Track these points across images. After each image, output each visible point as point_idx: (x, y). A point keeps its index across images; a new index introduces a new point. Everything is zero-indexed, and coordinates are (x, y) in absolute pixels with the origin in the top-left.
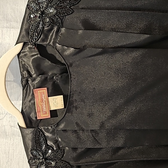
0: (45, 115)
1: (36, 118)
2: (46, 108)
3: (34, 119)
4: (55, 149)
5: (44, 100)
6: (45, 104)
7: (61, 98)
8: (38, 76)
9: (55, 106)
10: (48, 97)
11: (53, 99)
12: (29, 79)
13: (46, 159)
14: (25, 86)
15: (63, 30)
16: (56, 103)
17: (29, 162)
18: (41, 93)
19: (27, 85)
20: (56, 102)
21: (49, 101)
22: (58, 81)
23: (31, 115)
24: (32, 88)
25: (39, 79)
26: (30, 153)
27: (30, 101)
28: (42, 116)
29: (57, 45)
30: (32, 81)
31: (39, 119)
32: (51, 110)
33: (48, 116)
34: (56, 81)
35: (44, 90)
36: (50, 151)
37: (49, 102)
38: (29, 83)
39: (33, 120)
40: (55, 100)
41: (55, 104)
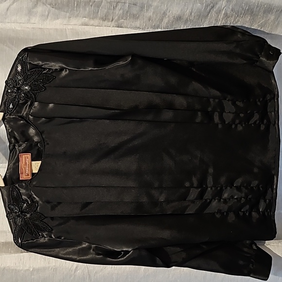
4: (30, 203)
8: (24, 142)
10: (32, 161)
12: (16, 145)
13: (22, 212)
14: (12, 150)
15: (36, 104)
17: (7, 216)
18: (25, 157)
19: (14, 150)
24: (18, 152)
25: (24, 145)
26: (7, 208)
29: (30, 116)
30: (19, 147)
33: (30, 177)
35: (29, 155)
36: (25, 205)
38: (16, 148)
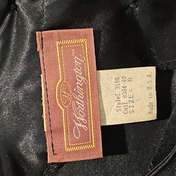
0: (82, 148)
1: (43, 156)
2: (86, 118)
3: (33, 158)
5: (80, 80)
6: (85, 99)
7: (149, 79)
9: (123, 108)
10: (98, 69)
11: (117, 80)
16: (128, 99)
19: (8, 17)
20: (129, 94)
21: (98, 85)
22: (137, 9)
23: (21, 144)
27: (19, 84)
28: (68, 150)
31: (53, 164)
32: (108, 123)
34: (129, 6)
37: (99, 92)
38: (17, 6)
39: (29, 165)
40: (122, 84)
41: (122, 100)
